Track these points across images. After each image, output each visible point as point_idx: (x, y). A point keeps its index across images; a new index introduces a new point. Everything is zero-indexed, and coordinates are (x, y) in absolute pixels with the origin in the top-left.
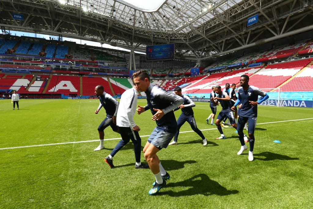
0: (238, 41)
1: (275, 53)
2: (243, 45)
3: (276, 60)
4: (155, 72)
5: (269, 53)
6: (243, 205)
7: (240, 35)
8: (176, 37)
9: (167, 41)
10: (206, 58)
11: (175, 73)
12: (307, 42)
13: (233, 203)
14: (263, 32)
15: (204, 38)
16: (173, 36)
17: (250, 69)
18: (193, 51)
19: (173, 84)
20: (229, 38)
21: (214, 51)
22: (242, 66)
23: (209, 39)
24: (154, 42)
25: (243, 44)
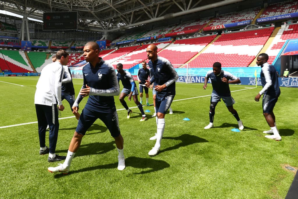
0: (147, 13)
1: (183, 28)
2: (152, 18)
3: (184, 35)
4: (54, 44)
5: (178, 27)
6: (154, 192)
7: (149, 8)
8: (79, 4)
9: (69, 8)
10: (114, 30)
11: (79, 46)
12: (211, 19)
13: (144, 192)
14: (170, 6)
15: (111, 7)
16: (76, 3)
17: (159, 44)
18: (99, 22)
19: (76, 58)
20: (137, 10)
21: (123, 23)
22: (151, 40)
23: (116, 9)
24: (53, 8)
25: (152, 17)
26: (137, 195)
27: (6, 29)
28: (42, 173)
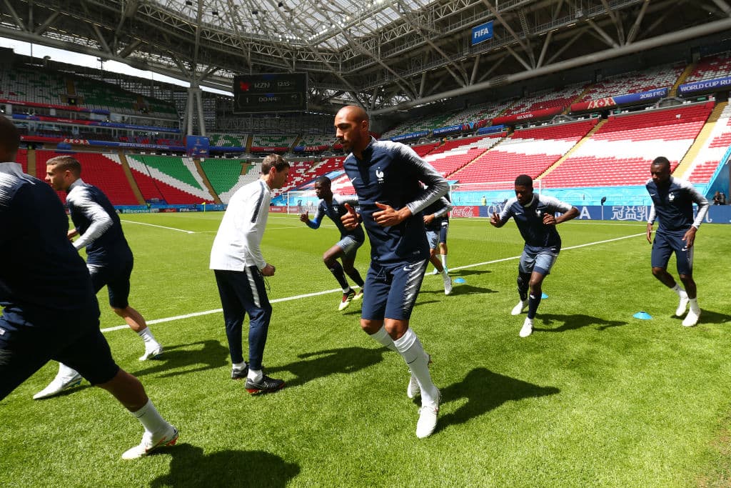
0: (454, 75)
1: (529, 106)
2: (464, 86)
3: (532, 121)
4: (258, 142)
5: (518, 104)
6: (478, 451)
7: (458, 63)
8: (310, 58)
9: (290, 65)
10: (386, 110)
11: (310, 146)
12: (586, 87)
13: (458, 451)
14: (503, 59)
15: (378, 64)
16: (303, 54)
17: (481, 139)
18: (354, 94)
19: (305, 171)
20: (433, 68)
21: (403, 96)
22: (463, 131)
23: (389, 66)
24: (254, 66)
25: (465, 84)
26: (443, 459)
27: (153, 110)
28: (238, 418)
